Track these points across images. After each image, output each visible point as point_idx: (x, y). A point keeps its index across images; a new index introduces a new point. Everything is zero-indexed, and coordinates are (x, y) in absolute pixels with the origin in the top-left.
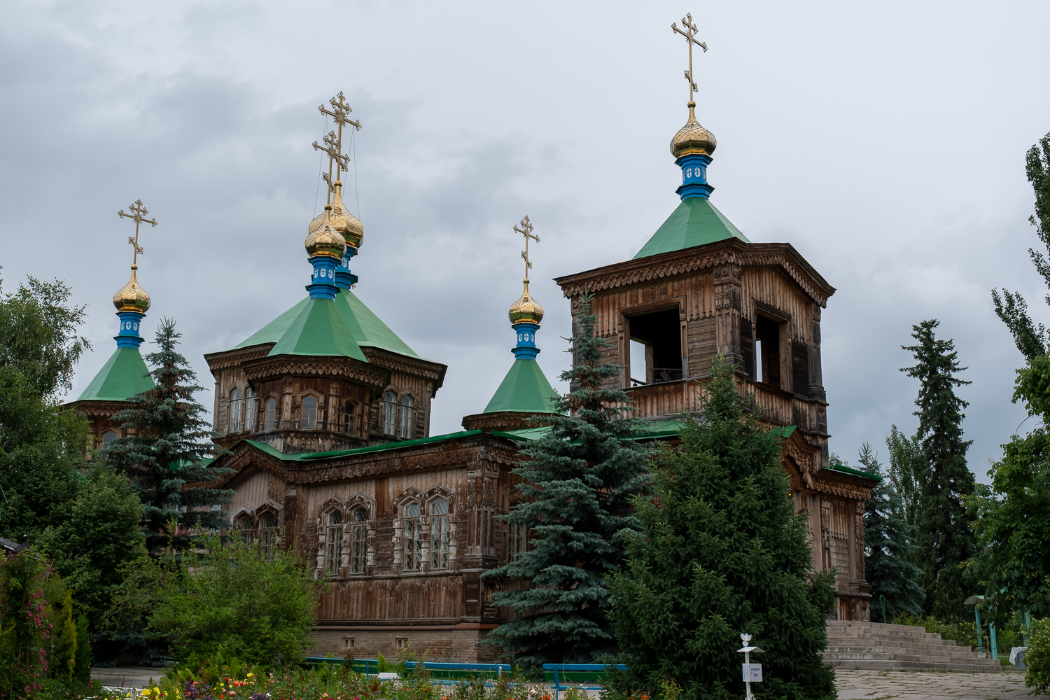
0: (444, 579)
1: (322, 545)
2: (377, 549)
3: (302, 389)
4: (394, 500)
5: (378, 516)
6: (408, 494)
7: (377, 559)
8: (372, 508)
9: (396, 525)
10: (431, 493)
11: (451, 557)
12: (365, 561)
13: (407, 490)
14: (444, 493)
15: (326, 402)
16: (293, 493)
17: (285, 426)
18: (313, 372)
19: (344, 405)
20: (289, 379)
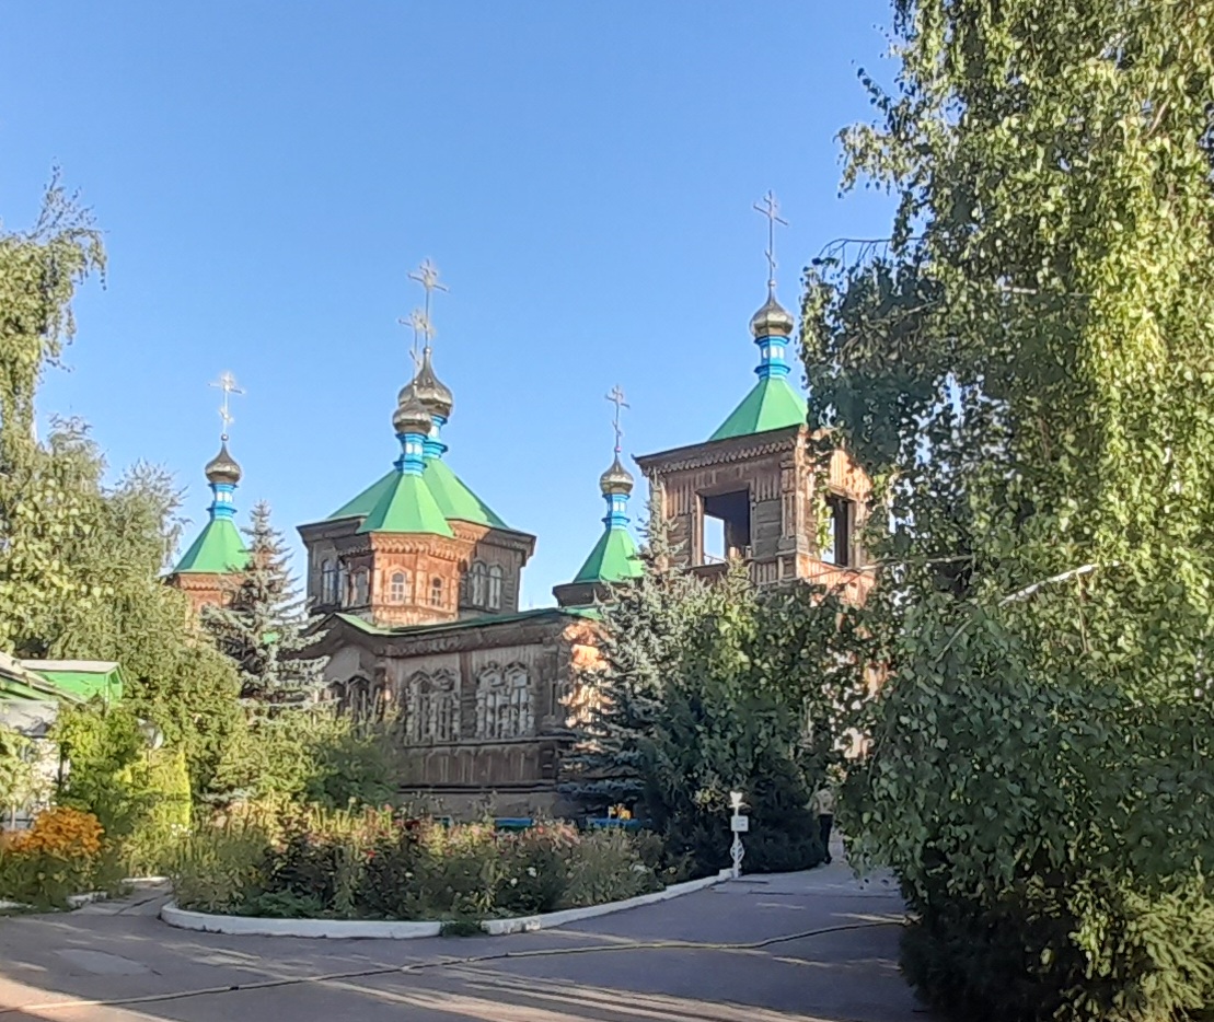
0: (522, 746)
1: (409, 714)
2: (462, 718)
3: (390, 565)
4: (476, 673)
5: (462, 686)
6: (490, 666)
7: (462, 726)
8: (458, 680)
9: (478, 695)
10: (511, 666)
11: (530, 726)
12: (451, 729)
13: (489, 662)
14: (523, 666)
15: (414, 577)
16: (382, 665)
17: (375, 600)
18: (401, 548)
19: (431, 580)
20: (377, 555)
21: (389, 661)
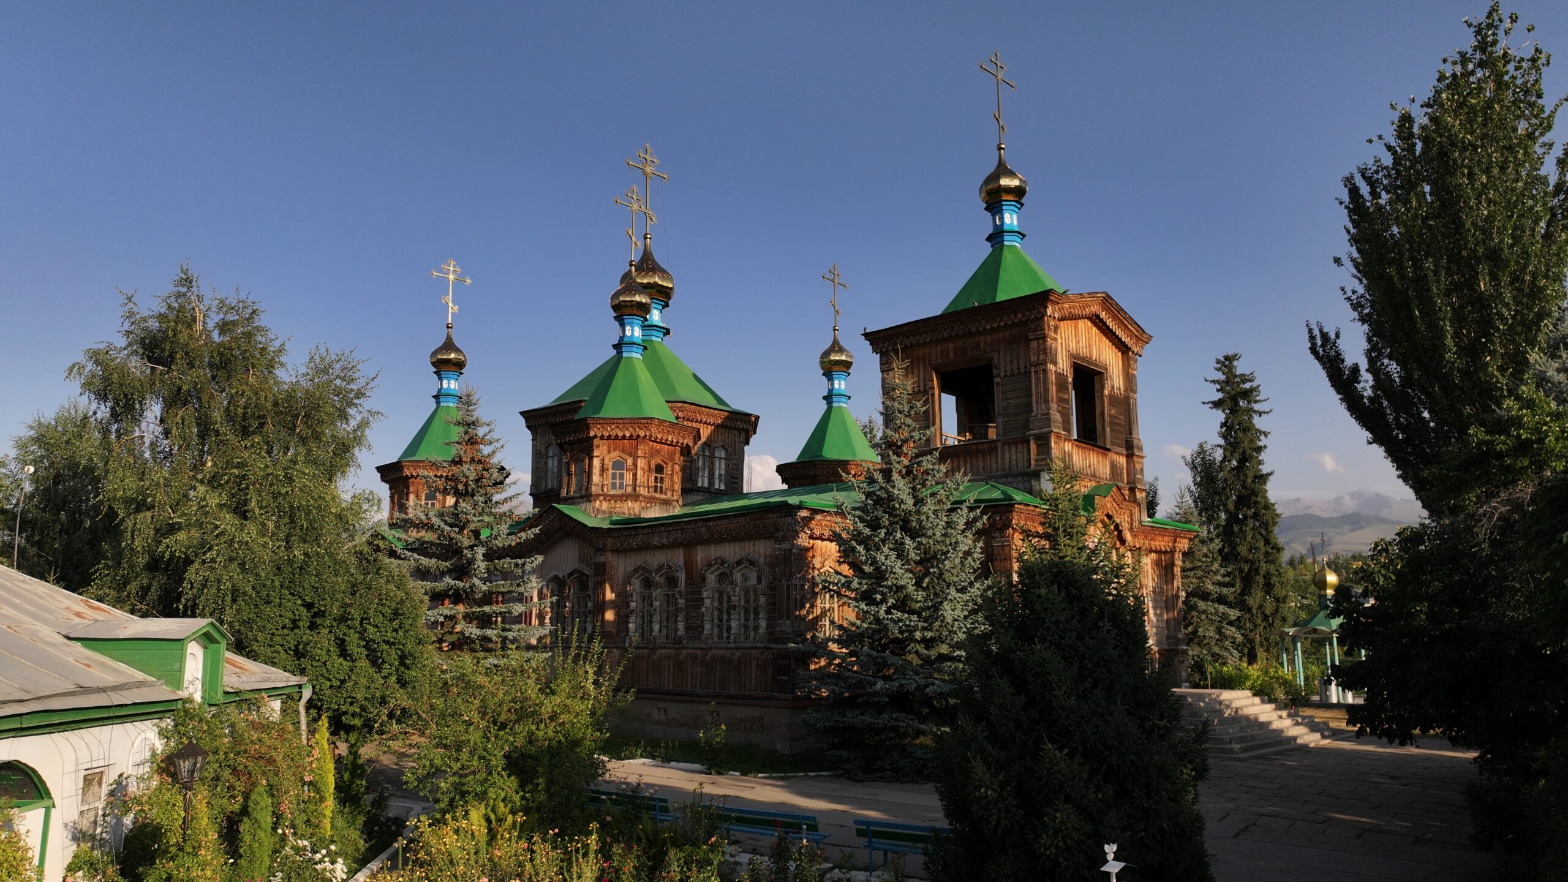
0: (755, 652)
1: (632, 612)
2: (687, 618)
3: (609, 452)
4: (702, 570)
5: (687, 584)
6: (716, 563)
7: (688, 628)
8: (682, 577)
9: (705, 594)
10: (739, 563)
11: (761, 631)
12: (677, 630)
13: (715, 559)
14: (752, 563)
15: (635, 464)
16: (602, 559)
17: (594, 490)
18: (620, 434)
19: (653, 466)
20: (596, 442)
21: (609, 555)
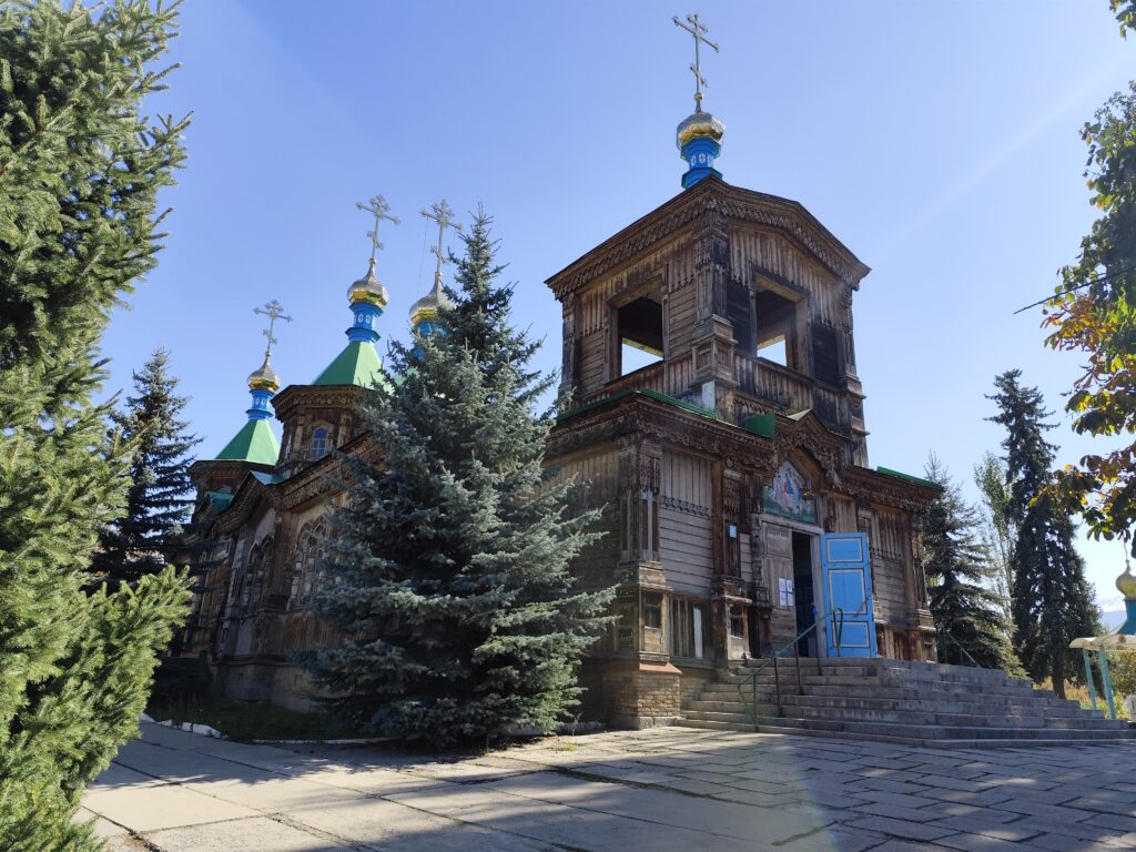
1: (296, 573)
3: (313, 420)
8: (328, 528)
15: (336, 432)
20: (301, 410)
21: (287, 516)
